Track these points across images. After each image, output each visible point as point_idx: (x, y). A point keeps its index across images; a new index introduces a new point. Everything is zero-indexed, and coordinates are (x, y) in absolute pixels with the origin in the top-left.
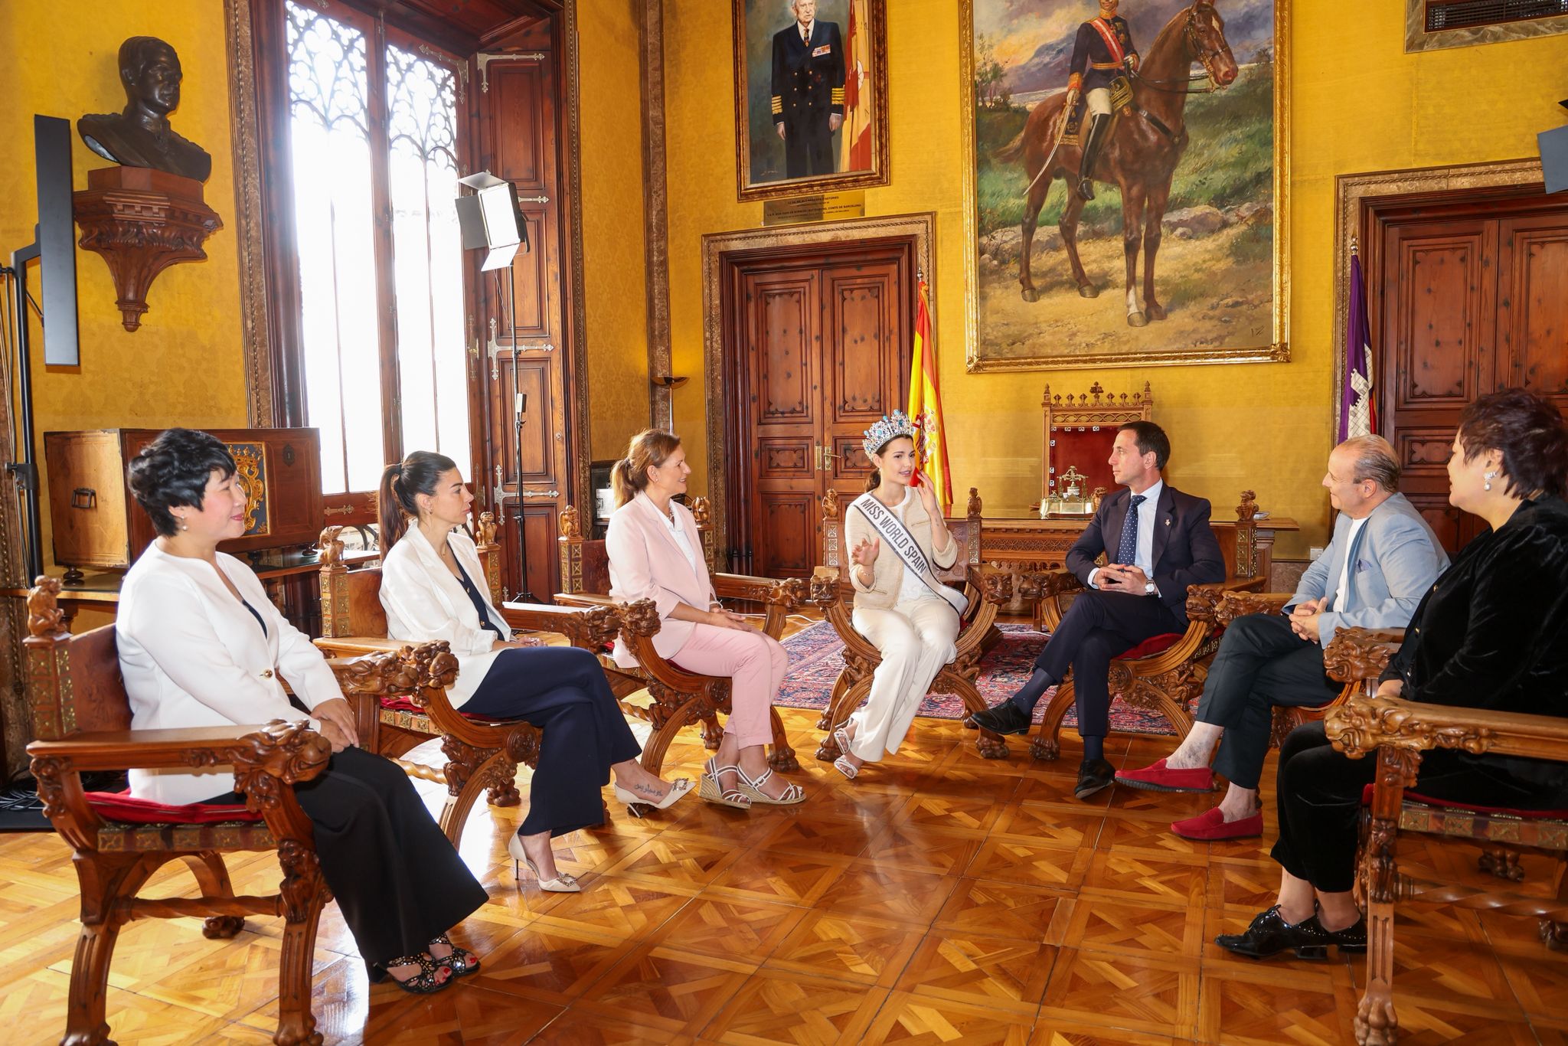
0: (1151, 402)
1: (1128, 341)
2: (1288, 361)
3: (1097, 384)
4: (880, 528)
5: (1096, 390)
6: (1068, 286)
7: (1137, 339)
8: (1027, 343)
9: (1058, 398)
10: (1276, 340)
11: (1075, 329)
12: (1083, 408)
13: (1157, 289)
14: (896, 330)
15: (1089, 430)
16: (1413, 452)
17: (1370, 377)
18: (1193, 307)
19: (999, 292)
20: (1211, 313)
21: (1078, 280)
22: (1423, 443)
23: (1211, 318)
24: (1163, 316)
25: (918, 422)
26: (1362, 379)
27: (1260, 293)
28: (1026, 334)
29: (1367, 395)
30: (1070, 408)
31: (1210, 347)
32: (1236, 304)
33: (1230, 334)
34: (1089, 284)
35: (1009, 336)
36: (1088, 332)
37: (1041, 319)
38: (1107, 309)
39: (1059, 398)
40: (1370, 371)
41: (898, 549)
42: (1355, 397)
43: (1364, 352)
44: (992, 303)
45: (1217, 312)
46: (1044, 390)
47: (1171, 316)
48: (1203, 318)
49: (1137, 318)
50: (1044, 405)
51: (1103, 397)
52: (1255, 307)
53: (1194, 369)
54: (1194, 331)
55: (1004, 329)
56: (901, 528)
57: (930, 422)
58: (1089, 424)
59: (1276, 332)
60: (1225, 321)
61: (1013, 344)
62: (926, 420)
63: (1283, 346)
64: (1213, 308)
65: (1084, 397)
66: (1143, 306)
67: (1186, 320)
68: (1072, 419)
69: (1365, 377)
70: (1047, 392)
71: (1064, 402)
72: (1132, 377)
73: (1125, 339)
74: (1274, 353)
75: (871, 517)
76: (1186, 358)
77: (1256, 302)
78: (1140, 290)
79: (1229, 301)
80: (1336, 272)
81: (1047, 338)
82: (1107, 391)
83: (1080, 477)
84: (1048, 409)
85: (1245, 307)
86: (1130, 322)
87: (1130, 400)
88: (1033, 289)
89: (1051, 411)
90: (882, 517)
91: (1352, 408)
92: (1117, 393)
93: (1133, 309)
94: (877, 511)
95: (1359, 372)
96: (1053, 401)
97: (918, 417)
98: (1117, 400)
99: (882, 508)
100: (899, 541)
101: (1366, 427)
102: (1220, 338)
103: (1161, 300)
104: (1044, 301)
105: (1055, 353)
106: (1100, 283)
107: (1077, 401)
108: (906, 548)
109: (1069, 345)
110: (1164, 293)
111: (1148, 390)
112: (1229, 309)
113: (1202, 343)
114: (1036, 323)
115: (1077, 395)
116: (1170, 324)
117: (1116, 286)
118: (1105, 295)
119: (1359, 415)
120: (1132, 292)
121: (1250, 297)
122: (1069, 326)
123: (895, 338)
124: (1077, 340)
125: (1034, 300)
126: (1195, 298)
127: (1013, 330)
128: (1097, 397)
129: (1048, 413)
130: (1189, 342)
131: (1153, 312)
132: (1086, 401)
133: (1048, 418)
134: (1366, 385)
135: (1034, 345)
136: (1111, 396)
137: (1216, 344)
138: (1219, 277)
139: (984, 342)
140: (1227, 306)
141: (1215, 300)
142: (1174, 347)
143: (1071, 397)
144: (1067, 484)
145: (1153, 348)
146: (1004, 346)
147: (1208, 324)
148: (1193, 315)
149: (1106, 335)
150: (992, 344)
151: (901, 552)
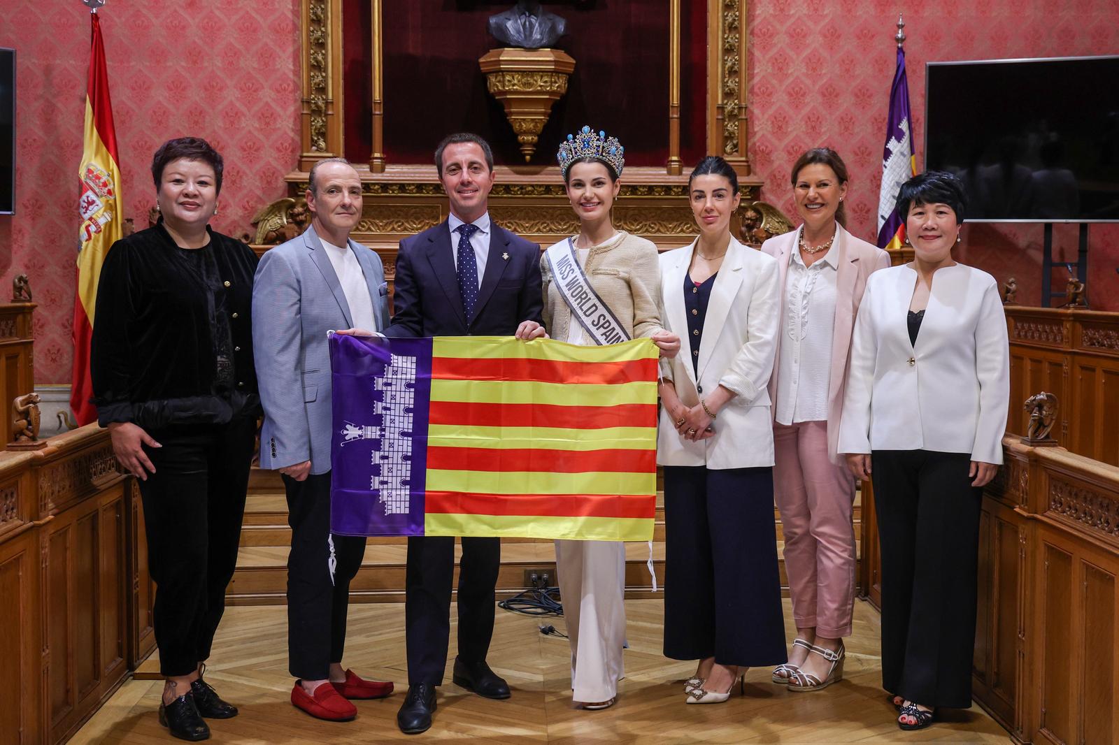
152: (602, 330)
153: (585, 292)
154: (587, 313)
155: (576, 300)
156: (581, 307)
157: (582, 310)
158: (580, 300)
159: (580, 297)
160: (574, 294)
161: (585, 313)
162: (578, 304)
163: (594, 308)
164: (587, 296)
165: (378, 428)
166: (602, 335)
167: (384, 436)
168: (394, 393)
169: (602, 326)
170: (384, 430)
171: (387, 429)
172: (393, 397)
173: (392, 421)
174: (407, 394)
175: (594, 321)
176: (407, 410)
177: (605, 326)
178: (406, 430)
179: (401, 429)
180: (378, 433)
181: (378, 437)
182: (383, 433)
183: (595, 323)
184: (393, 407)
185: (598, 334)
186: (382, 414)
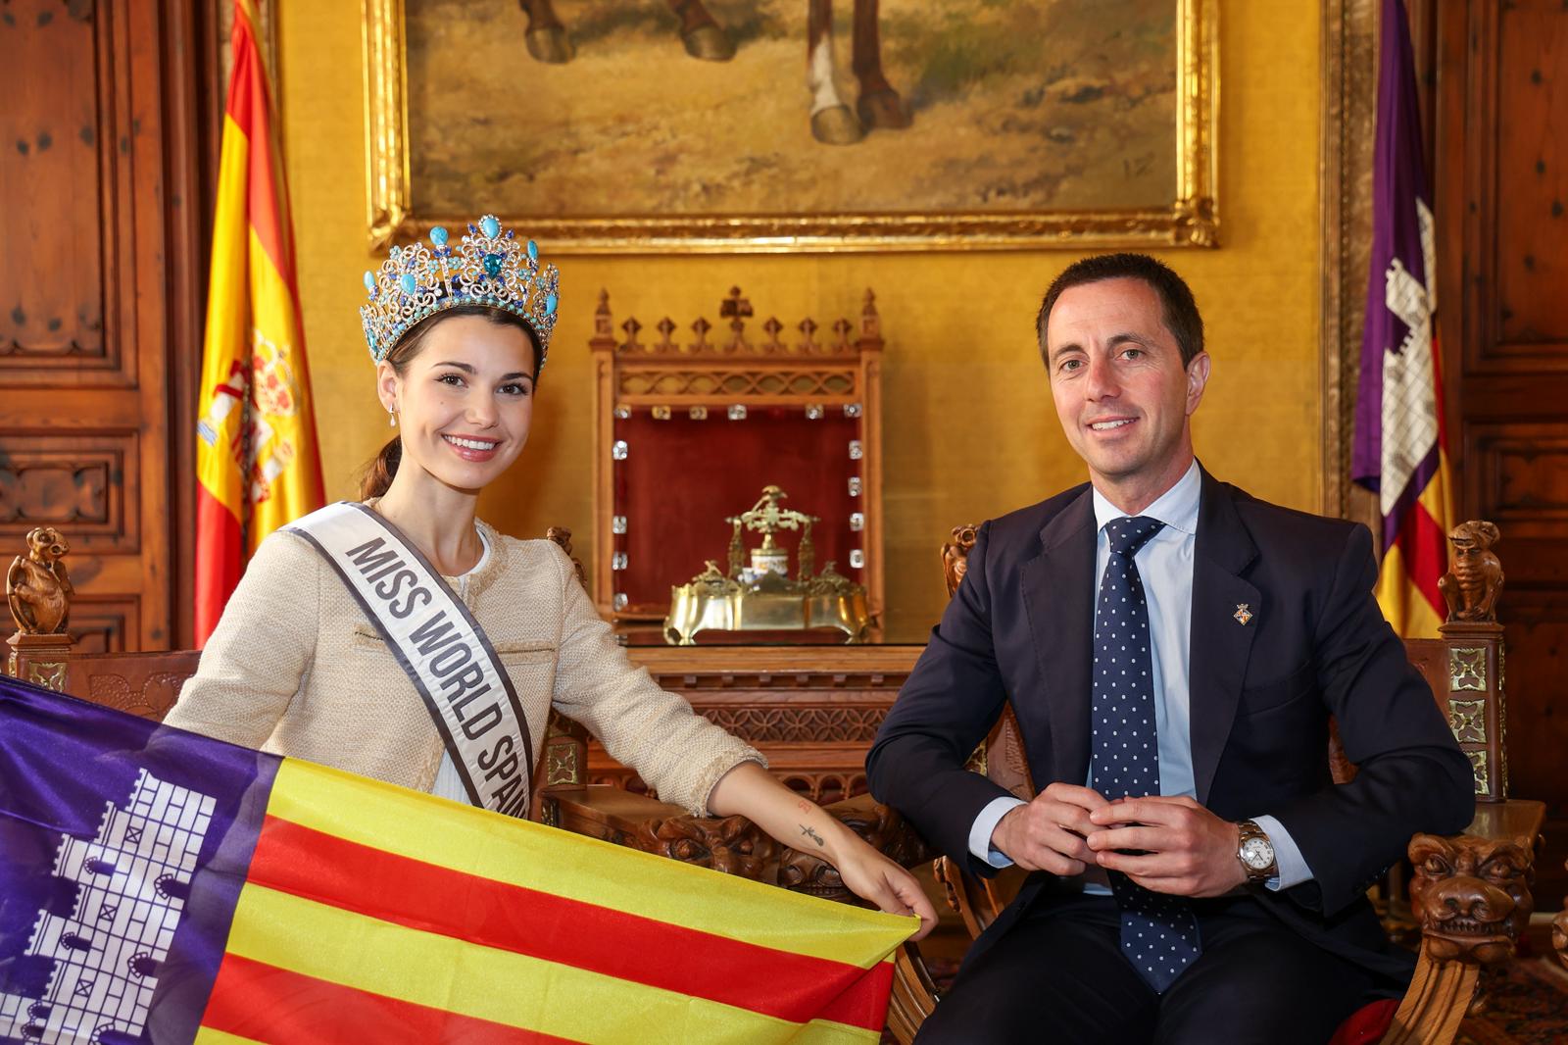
0: (876, 343)
1: (813, 181)
2: (1216, 246)
3: (736, 291)
4: (410, 650)
5: (735, 308)
6: (651, 24)
7: (836, 175)
8: (541, 176)
9: (632, 326)
10: (1185, 188)
11: (672, 144)
12: (700, 355)
13: (889, 45)
14: (152, 121)
15: (718, 416)
16: (1506, 480)
17: (1431, 282)
18: (978, 98)
19: (460, 30)
20: (1024, 115)
21: (680, 10)
22: (1531, 454)
23: (1025, 129)
24: (901, 118)
25: (237, 382)
26: (1413, 288)
27: (1144, 67)
28: (538, 152)
29: (1426, 328)
30: (666, 355)
31: (1024, 203)
32: (1086, 95)
33: (1073, 171)
34: (708, 23)
35: (489, 155)
36: (707, 154)
37: (581, 111)
38: (756, 93)
39: (637, 327)
40: (1430, 268)
41: (459, 738)
42: (1397, 333)
43: (1416, 220)
44: (441, 59)
45: (1039, 114)
46: (595, 305)
47: (924, 121)
48: (1006, 127)
49: (835, 120)
50: (595, 344)
51: (754, 327)
52: (1134, 102)
53: (979, 262)
54: (984, 161)
55: (477, 134)
56: (486, 664)
57: (272, 382)
58: (718, 400)
59: (1184, 168)
60: (1060, 139)
61: (503, 176)
62: (260, 377)
63: (1203, 206)
64: (1029, 101)
65: (703, 326)
66: (852, 88)
67: (962, 132)
68: (671, 385)
69: (1421, 279)
70: (604, 310)
71: (650, 339)
72: (822, 278)
73: (803, 176)
74: (1181, 223)
75: (380, 607)
76: (966, 229)
77: (1136, 91)
78: (844, 45)
79: (1069, 85)
80: (1326, 20)
81: (596, 164)
82: (761, 314)
83: (794, 518)
84: (606, 356)
85: (1107, 102)
86: (819, 129)
87: (825, 338)
88: (555, 27)
89: (616, 361)
90: (422, 614)
91: (1390, 360)
92: (790, 318)
93: (826, 98)
94: (405, 589)
95: (1407, 268)
96: (621, 337)
97: (235, 368)
98: (791, 339)
99: (426, 580)
100: (470, 711)
101: (1428, 408)
102: (1046, 182)
103: (899, 77)
104: (589, 63)
105: (619, 206)
106: (738, 22)
107: (684, 338)
108: (488, 742)
109: (656, 188)
110: (907, 57)
111: (870, 310)
112: (1068, 108)
113: (1001, 192)
114: (566, 123)
115: (684, 321)
116: (921, 141)
117: (780, 32)
118: (754, 55)
119: (1410, 378)
120: (822, 51)
121: (1121, 77)
122: (657, 136)
123: (149, 146)
124: (679, 173)
125: (561, 57)
126: (982, 74)
127: (503, 138)
128: (738, 327)
129: (608, 368)
130: (970, 188)
131: (877, 107)
132: (709, 337)
133: (608, 383)
134: (1423, 302)
135: (560, 183)
136: (773, 326)
137: (1037, 196)
138: (1043, 22)
139: (422, 169)
140: (1065, 98)
141: (1032, 83)
142: (933, 202)
143: (668, 326)
144: (753, 539)
145: (877, 202)
146: (476, 180)
147: (1017, 144)
148: (978, 121)
149: (756, 165)
150: (445, 175)
151: (468, 750)
152: (497, 782)
153: (475, 667)
154: (473, 729)
155: (444, 686)
156: (457, 709)
157: (460, 717)
158: (456, 686)
159: (459, 678)
160: (440, 667)
161: (466, 728)
162: (451, 698)
163: (492, 716)
164: (480, 677)
165: (28, 1002)
166: (494, 795)
167: (39, 1032)
168: (112, 900)
169: (499, 770)
170: (45, 1013)
171: (57, 1013)
172: (108, 913)
173: (84, 988)
174: (158, 913)
175: (484, 753)
176: (143, 966)
177: (506, 770)
178: (121, 1027)
179: (103, 1021)
180: (24, 1018)
181: (17, 1034)
182: (40, 1022)
183: (487, 760)
184: (99, 941)
185: (485, 788)
186: (53, 959)
